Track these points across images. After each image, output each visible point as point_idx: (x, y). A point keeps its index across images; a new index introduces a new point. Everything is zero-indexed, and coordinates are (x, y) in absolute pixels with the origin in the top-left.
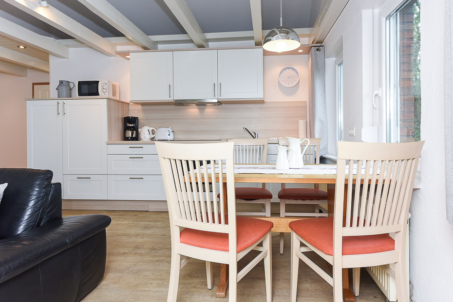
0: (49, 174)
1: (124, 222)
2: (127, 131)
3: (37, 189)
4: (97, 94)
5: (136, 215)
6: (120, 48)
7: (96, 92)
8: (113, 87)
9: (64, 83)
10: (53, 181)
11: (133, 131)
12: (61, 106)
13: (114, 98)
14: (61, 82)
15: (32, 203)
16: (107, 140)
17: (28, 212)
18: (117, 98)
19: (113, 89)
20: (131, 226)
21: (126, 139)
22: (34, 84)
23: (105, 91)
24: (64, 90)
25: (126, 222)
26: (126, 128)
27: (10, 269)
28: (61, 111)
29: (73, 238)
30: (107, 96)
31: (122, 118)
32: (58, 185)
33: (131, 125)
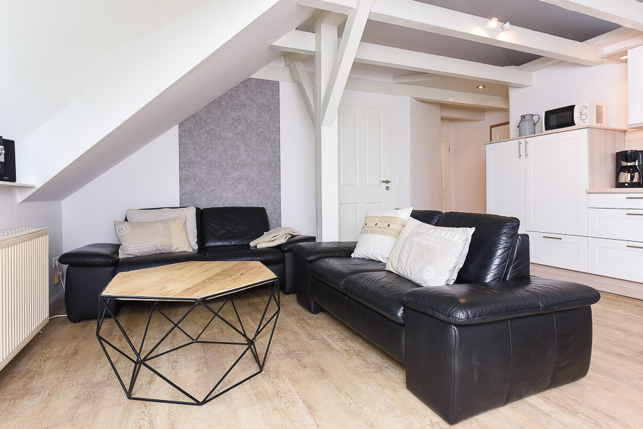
0: (515, 223)
1: (618, 311)
2: (621, 173)
3: (504, 238)
4: (573, 124)
5: (638, 306)
6: (608, 50)
7: (570, 121)
8: (597, 110)
9: (527, 118)
10: (520, 232)
11: (634, 172)
12: (523, 146)
13: (599, 125)
14: (523, 117)
15: (499, 252)
16: (587, 187)
17: (496, 262)
18: (605, 124)
19: (597, 113)
20: (631, 319)
21: (620, 185)
22: (491, 127)
23: (584, 117)
24: (527, 126)
25: (620, 311)
26: (619, 169)
27: (482, 312)
28: (523, 153)
29: (547, 302)
30: (587, 123)
31: (612, 154)
32: (526, 237)
33: (629, 164)
